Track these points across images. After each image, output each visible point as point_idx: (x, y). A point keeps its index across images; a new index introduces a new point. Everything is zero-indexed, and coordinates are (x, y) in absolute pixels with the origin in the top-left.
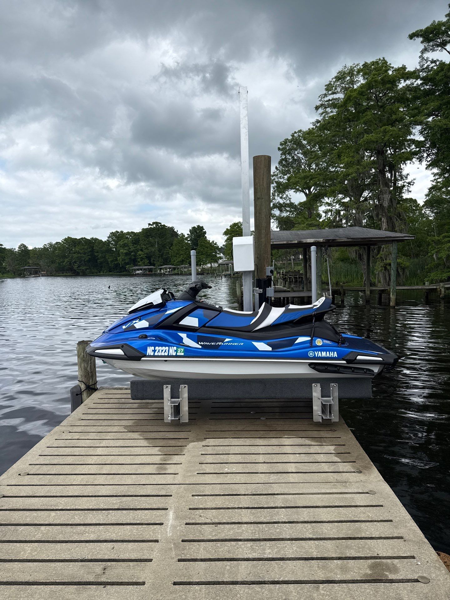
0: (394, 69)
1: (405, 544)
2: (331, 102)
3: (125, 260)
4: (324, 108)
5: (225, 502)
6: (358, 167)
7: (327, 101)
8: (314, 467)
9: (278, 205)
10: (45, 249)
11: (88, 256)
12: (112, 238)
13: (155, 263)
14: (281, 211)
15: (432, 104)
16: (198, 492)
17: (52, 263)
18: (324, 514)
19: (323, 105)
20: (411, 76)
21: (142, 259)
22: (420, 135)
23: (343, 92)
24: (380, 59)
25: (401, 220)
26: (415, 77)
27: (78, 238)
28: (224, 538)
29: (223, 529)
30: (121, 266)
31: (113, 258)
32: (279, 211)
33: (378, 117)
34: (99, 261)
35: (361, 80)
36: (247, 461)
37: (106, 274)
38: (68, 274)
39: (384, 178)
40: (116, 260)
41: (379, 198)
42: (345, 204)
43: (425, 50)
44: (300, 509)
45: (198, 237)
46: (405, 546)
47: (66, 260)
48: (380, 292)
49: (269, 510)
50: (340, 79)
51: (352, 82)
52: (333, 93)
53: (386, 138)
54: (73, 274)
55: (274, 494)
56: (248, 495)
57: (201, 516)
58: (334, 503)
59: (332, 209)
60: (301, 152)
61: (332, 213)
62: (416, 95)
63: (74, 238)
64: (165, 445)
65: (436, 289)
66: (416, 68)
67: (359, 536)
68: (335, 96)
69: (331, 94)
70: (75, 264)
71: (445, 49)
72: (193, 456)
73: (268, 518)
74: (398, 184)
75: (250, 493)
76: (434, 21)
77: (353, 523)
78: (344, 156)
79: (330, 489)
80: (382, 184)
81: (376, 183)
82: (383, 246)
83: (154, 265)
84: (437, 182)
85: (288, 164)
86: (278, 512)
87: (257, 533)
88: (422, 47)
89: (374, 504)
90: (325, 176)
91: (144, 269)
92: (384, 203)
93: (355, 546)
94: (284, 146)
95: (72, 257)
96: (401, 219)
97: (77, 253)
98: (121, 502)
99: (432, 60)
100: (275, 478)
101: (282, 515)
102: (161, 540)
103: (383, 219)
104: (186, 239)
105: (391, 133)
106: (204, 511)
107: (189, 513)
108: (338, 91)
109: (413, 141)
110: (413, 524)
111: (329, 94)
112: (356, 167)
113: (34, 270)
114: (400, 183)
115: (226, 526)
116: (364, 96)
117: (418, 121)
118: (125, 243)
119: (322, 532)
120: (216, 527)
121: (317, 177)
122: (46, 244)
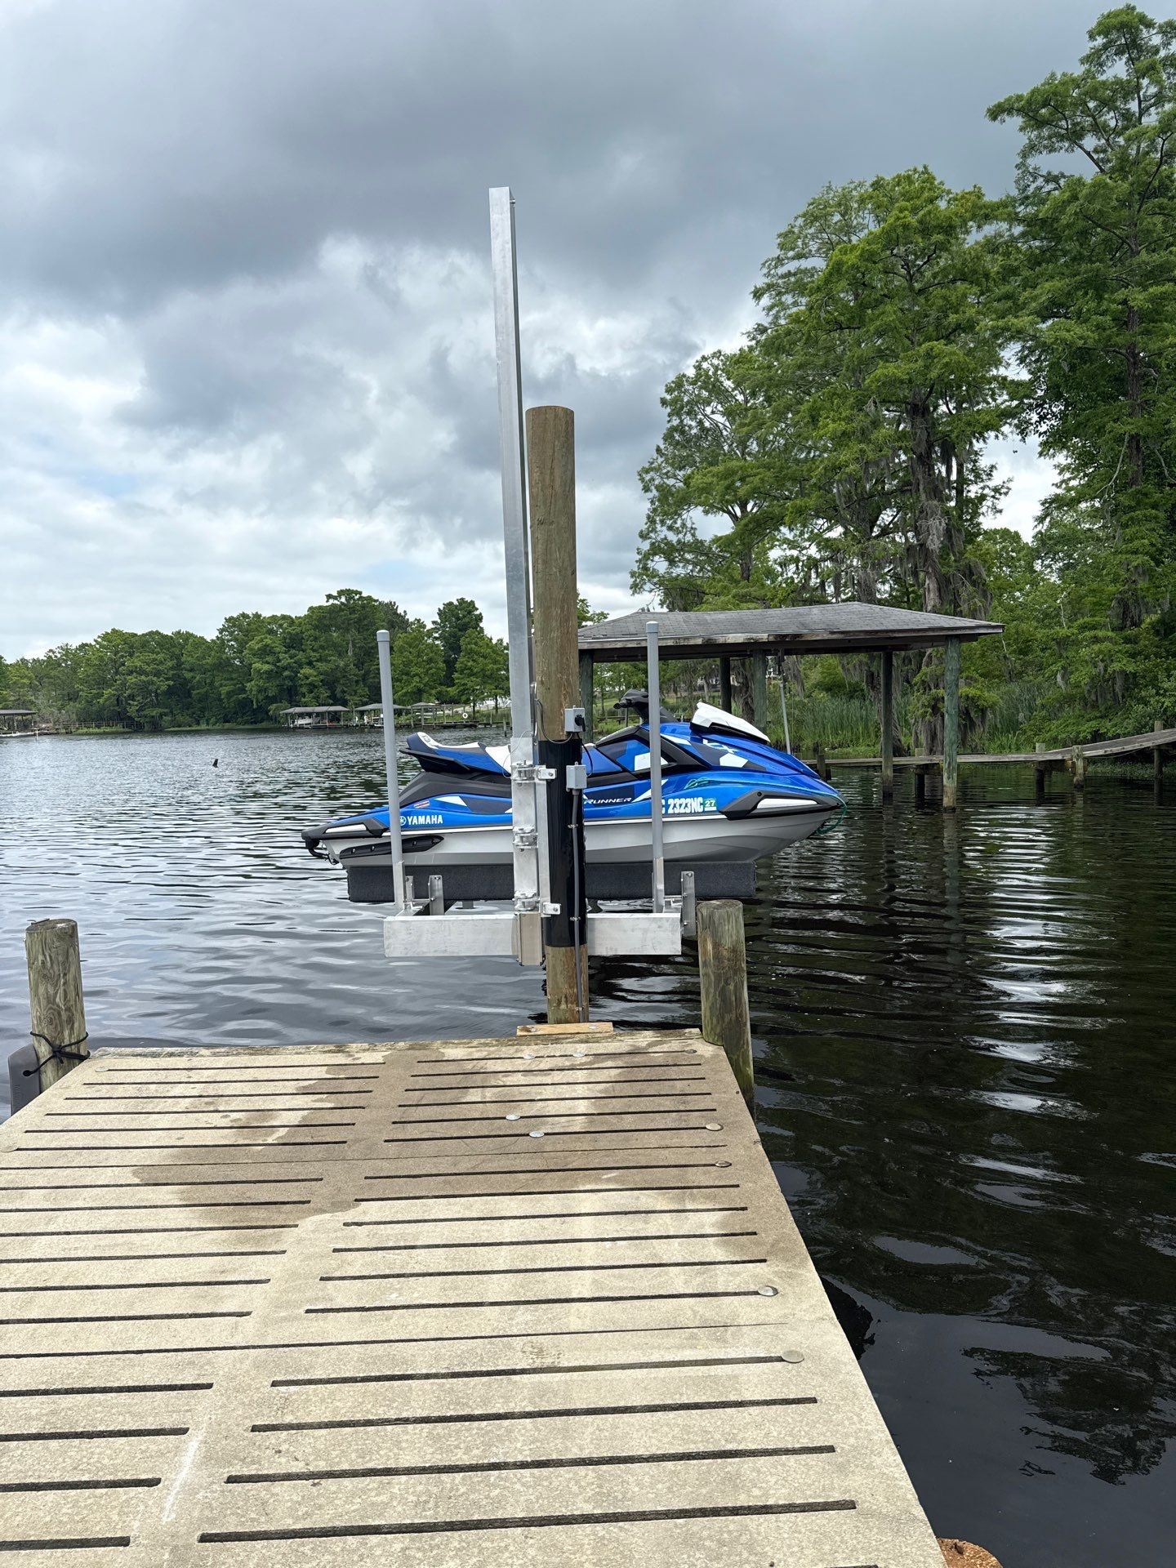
0: (951, 196)
1: (856, 1527)
2: (793, 279)
3: (266, 690)
4: (777, 295)
5: (361, 1403)
6: (863, 446)
7: (783, 277)
8: (644, 1282)
9: (662, 545)
10: (50, 663)
11: (167, 679)
12: (231, 634)
13: (348, 697)
14: (672, 563)
15: (1047, 285)
16: (290, 1374)
17: (70, 699)
18: (640, 1434)
19: (773, 285)
20: (996, 213)
21: (312, 687)
22: (1018, 365)
23: (824, 252)
24: (915, 170)
25: (974, 584)
26: (1006, 216)
27: (139, 633)
28: (330, 1525)
29: (334, 1493)
30: (255, 706)
31: (235, 685)
32: (667, 563)
33: (913, 320)
34: (195, 692)
35: (869, 225)
36: (461, 1266)
37: (216, 727)
38: (114, 729)
39: (930, 475)
40: (243, 690)
41: (916, 527)
42: (829, 543)
43: (1031, 149)
44: (577, 1418)
45: (460, 630)
46: (858, 1532)
47: (107, 692)
48: (918, 771)
49: (485, 1423)
50: (816, 219)
51: (848, 229)
52: (799, 257)
53: (934, 374)
54: (127, 730)
55: (514, 1372)
56: (436, 1376)
57: (280, 1452)
58: (677, 1396)
59: (797, 557)
60: (721, 409)
61: (797, 566)
62: (1009, 262)
63: (129, 634)
64: (236, 1224)
65: (1063, 761)
66: (1008, 196)
67: (730, 1505)
68: (805, 264)
69: (793, 258)
70: (131, 702)
71: (1081, 147)
72: (309, 1257)
73: (476, 1452)
74: (969, 491)
75: (443, 1371)
76: (1053, 75)
77: (719, 1460)
78: (826, 418)
79: (675, 1350)
80: (925, 492)
81: (909, 488)
82: (929, 651)
83: (345, 704)
84: (1069, 489)
85: (688, 441)
86: (509, 1431)
87: (431, 1504)
88: (1023, 140)
89: (792, 1396)
90: (780, 472)
91: (318, 714)
92: (929, 542)
93: (710, 1537)
94: (676, 393)
95: (124, 684)
96: (975, 581)
97: (136, 672)
98: (53, 1413)
99: (1049, 173)
100: (529, 1317)
101: (520, 1441)
102: (136, 1538)
103: (927, 582)
104: (430, 633)
105: (947, 359)
106: (292, 1435)
107: (246, 1442)
108: (811, 251)
109: (1004, 382)
110: (892, 1458)
111: (788, 258)
112: (857, 447)
113: (20, 718)
114: (973, 491)
115: (346, 1482)
116: (875, 263)
117: (1013, 330)
118: (267, 646)
119: (624, 1494)
120: (314, 1489)
121: (758, 474)
122: (54, 649)
